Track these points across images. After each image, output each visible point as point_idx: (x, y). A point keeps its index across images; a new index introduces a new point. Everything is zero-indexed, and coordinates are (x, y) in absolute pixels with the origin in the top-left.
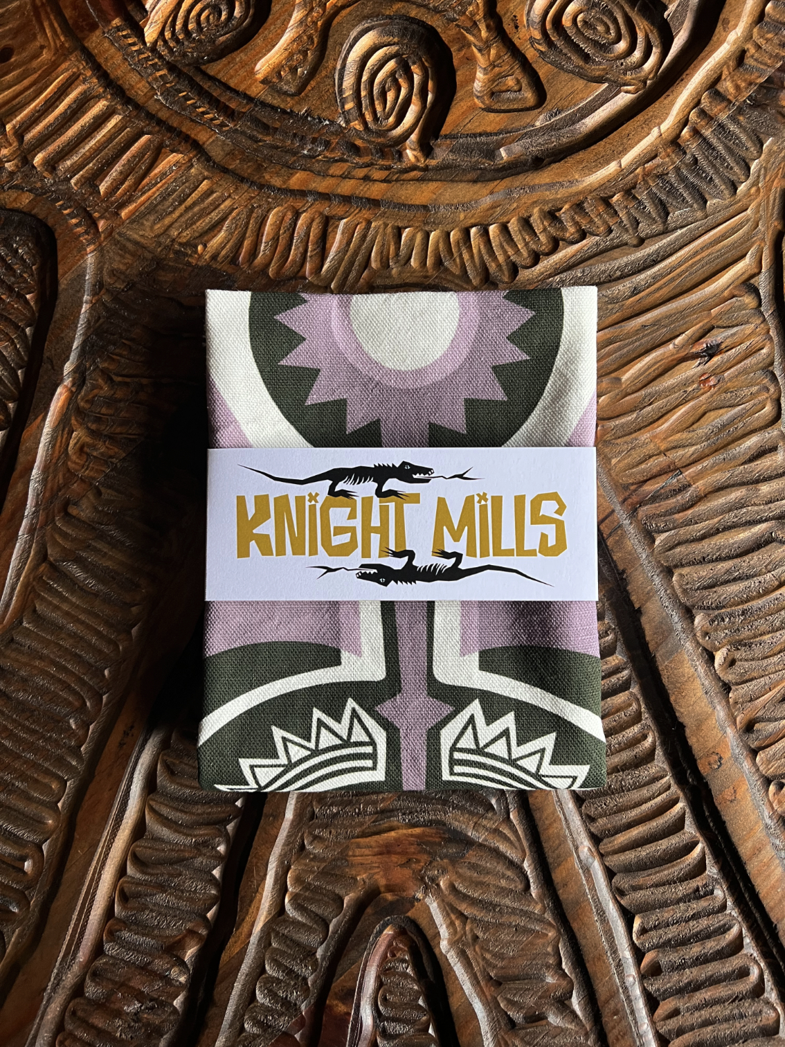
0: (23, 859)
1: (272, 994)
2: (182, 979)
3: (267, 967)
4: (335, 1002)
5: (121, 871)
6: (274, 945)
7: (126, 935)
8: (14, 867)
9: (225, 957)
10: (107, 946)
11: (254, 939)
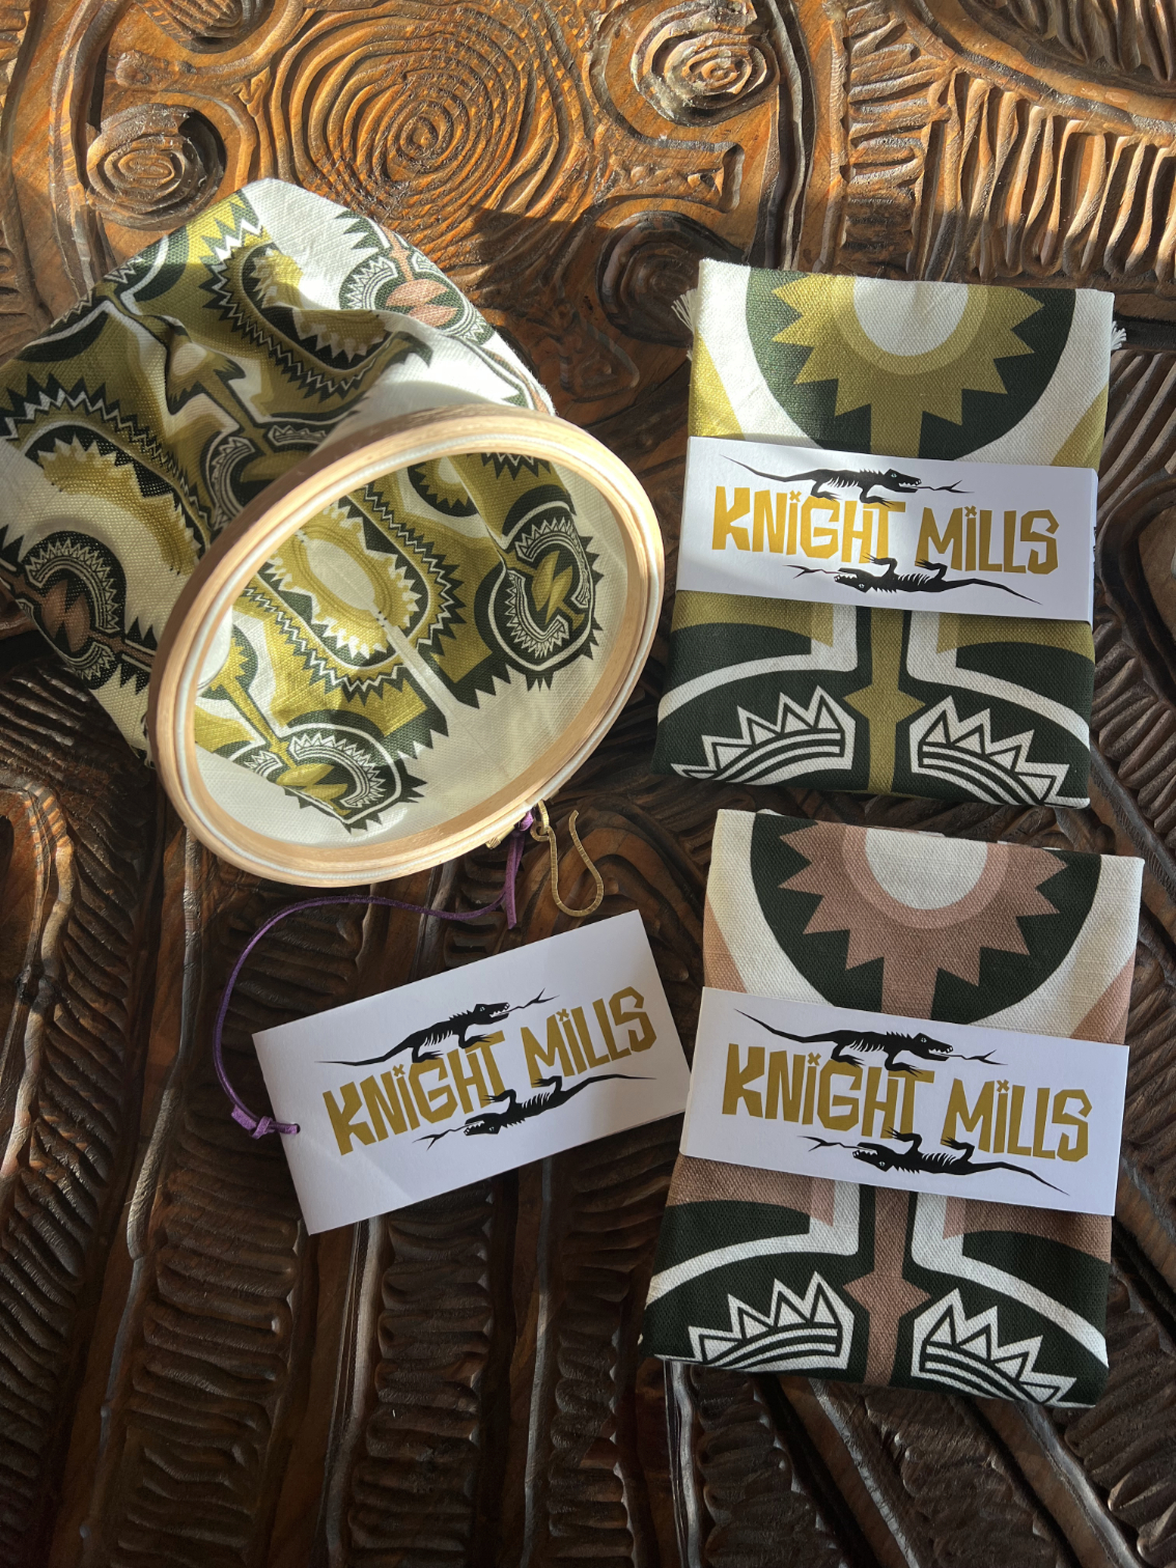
0: (269, 1318)
1: (574, 1398)
2: (472, 1409)
3: (563, 1370)
4: (645, 1389)
5: (377, 1306)
6: (564, 1344)
7: (399, 1375)
8: (260, 1330)
9: (513, 1371)
10: (381, 1394)
11: (540, 1343)
